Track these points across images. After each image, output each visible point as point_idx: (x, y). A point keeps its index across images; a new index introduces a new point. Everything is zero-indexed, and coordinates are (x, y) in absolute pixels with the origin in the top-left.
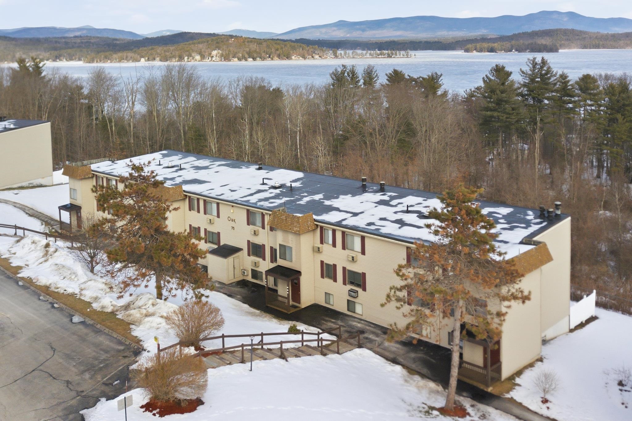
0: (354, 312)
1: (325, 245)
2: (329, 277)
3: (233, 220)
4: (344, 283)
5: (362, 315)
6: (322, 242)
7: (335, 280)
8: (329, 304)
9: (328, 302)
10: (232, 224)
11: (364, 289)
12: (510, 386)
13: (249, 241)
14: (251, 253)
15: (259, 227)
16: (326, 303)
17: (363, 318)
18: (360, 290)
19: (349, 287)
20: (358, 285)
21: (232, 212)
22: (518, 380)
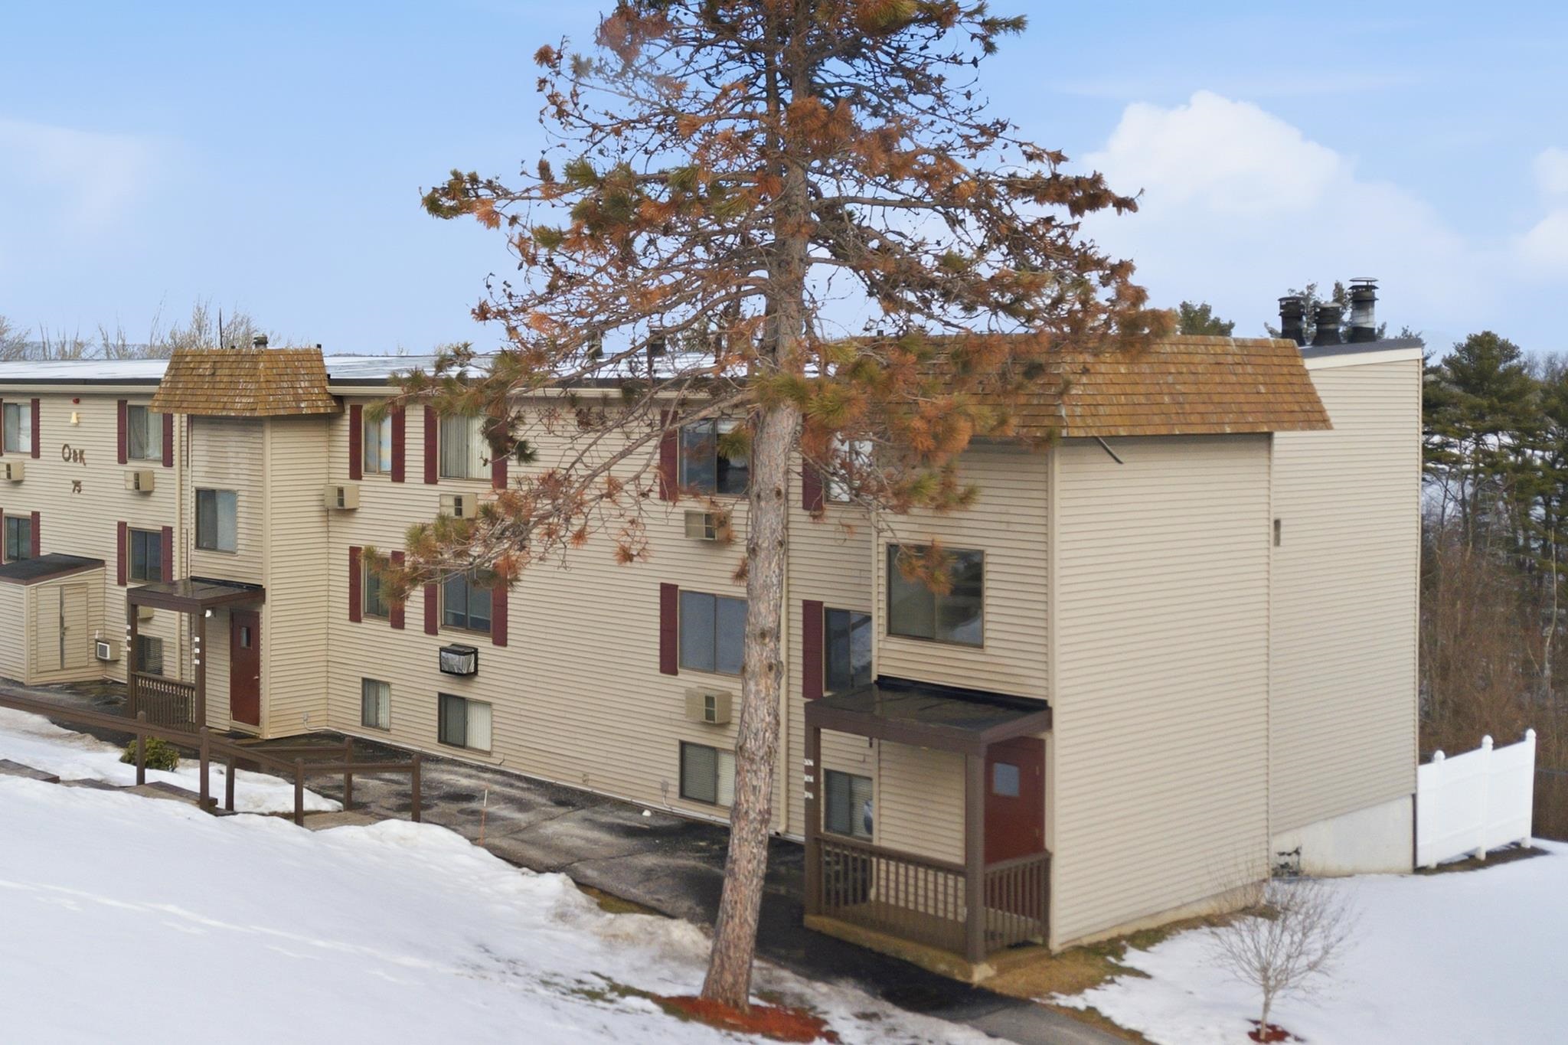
0: (463, 746)
1: (368, 481)
2: (377, 612)
3: (78, 456)
4: (431, 629)
5: (489, 753)
6: (356, 473)
7: (398, 622)
8: (376, 726)
9: (373, 721)
10: (75, 470)
11: (501, 640)
12: (1091, 971)
13: (122, 526)
14: (129, 573)
15: (155, 461)
16: (365, 723)
17: (493, 761)
18: (483, 644)
19: (448, 637)
20: (477, 626)
21: (74, 420)
22: (1134, 958)
